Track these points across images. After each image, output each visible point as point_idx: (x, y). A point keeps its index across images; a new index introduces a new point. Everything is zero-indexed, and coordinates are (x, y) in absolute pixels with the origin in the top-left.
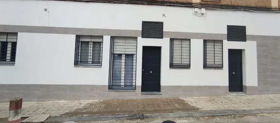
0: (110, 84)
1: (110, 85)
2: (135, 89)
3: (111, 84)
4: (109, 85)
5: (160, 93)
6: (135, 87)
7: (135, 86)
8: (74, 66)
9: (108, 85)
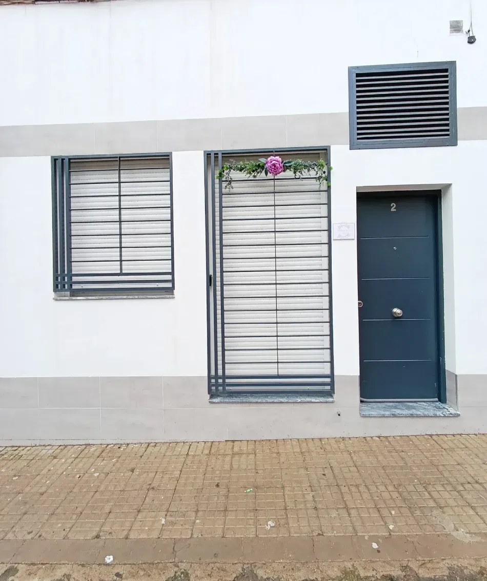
0: (213, 373)
1: (216, 377)
2: (330, 393)
3: (220, 372)
4: (210, 377)
5: (452, 411)
6: (332, 384)
7: (332, 376)
8: (52, 295)
9: (206, 375)
